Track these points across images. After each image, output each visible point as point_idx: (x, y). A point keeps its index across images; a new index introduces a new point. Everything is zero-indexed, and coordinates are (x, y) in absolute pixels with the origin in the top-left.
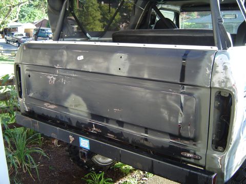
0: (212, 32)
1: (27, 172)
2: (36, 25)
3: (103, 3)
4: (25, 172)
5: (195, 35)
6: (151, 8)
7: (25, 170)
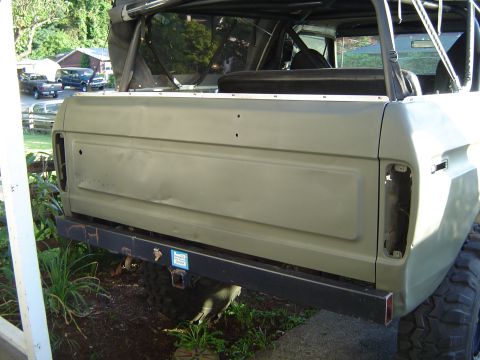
0: (381, 72)
1: (72, 324)
2: (60, 63)
3: (189, 18)
4: (67, 323)
5: (359, 79)
6: (283, 31)
7: (69, 320)
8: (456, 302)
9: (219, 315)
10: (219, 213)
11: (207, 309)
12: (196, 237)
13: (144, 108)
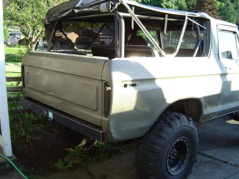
8: (154, 143)
9: (91, 146)
10: (62, 98)
11: (84, 142)
12: (57, 107)
13: (45, 58)
